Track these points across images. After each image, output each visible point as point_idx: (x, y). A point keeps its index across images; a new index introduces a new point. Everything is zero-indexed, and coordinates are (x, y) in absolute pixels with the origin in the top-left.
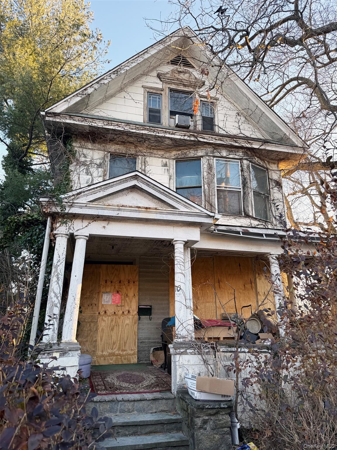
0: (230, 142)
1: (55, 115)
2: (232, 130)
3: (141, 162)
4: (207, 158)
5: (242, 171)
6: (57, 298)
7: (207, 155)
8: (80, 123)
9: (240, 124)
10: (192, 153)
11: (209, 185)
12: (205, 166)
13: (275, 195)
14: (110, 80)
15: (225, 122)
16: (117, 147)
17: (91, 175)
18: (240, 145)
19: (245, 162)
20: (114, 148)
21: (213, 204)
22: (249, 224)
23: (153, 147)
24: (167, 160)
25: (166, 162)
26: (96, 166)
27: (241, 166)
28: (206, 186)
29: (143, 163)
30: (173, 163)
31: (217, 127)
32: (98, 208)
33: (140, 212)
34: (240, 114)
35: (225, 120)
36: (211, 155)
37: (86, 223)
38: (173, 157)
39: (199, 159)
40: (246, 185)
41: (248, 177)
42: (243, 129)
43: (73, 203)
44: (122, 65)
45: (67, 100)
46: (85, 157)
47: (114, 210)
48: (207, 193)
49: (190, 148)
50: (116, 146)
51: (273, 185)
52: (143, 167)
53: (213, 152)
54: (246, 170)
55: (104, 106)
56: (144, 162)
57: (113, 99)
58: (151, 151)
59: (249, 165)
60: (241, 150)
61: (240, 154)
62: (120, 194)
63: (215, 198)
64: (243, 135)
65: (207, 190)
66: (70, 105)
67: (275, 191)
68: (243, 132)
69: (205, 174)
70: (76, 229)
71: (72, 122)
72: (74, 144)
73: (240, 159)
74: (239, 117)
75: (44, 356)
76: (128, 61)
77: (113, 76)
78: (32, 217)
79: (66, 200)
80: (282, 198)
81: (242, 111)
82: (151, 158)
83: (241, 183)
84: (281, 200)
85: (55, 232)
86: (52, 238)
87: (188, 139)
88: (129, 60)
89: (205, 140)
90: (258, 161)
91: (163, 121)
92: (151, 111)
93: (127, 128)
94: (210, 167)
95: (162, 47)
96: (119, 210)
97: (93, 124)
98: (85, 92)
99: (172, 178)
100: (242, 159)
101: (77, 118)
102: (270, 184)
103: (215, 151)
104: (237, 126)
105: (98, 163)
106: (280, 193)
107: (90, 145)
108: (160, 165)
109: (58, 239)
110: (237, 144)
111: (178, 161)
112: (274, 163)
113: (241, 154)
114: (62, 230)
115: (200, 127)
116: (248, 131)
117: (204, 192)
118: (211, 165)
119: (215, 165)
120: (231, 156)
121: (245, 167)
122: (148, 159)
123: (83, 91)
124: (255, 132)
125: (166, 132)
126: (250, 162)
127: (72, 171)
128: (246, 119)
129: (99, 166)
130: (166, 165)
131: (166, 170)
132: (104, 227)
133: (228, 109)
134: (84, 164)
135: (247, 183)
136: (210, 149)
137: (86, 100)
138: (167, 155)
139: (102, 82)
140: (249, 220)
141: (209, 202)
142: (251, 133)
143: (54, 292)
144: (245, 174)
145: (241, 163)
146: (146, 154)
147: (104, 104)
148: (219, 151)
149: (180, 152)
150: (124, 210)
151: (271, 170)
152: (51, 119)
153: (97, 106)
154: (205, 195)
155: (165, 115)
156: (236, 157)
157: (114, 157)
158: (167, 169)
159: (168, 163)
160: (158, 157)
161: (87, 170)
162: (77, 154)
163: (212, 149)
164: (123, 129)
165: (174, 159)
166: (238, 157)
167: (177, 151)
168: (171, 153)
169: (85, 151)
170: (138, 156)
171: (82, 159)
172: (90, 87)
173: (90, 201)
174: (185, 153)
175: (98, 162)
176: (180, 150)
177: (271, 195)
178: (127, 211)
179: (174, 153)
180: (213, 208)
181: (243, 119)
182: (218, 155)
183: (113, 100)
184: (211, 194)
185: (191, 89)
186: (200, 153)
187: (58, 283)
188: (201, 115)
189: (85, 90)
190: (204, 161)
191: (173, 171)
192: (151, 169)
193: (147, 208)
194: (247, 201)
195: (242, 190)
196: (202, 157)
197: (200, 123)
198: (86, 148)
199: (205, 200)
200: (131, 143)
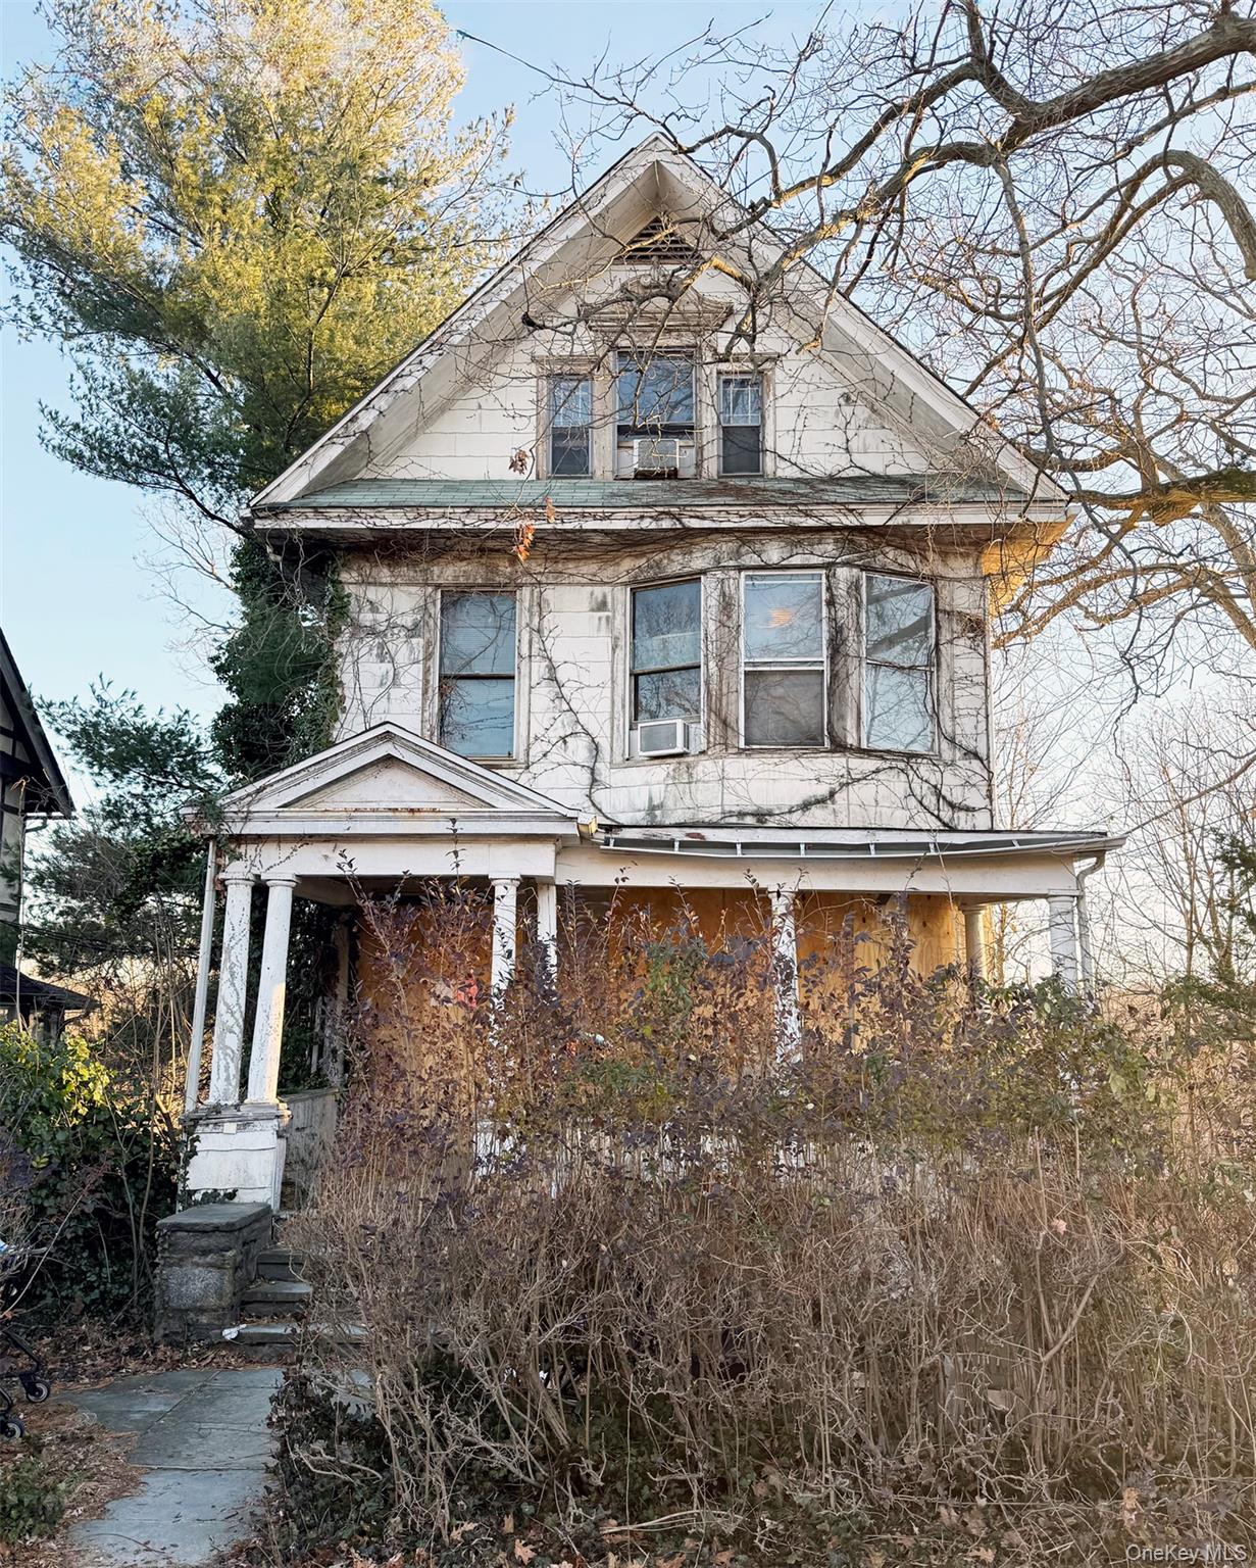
0: (788, 519)
1: (277, 510)
2: (821, 458)
3: (531, 606)
4: (719, 574)
5: (831, 603)
6: (232, 1014)
7: (719, 567)
8: (344, 525)
9: (850, 434)
10: (676, 563)
11: (722, 660)
12: (713, 602)
13: (958, 663)
14: (422, 373)
15: (798, 434)
16: (463, 566)
17: (392, 661)
18: (821, 524)
19: (843, 573)
20: (449, 572)
21: (731, 720)
22: (844, 772)
23: (564, 555)
24: (607, 589)
25: (605, 596)
26: (402, 634)
27: (829, 589)
28: (712, 664)
29: (536, 609)
30: (621, 597)
31: (769, 458)
32: (302, 819)
33: (397, 819)
34: (853, 398)
35: (800, 427)
36: (732, 563)
37: (286, 849)
38: (625, 579)
39: (694, 578)
40: (842, 649)
41: (851, 623)
42: (861, 449)
43: (249, 812)
44: (453, 319)
45: (306, 463)
46: (374, 608)
47: (339, 819)
48: (714, 687)
49: (672, 548)
50: (459, 564)
51: (953, 632)
52: (536, 620)
53: (738, 554)
54: (842, 601)
55: (422, 445)
56: (539, 605)
57: (447, 415)
58: (560, 567)
59: (858, 581)
60: (830, 538)
61: (828, 548)
62: (360, 776)
63: (737, 701)
64: (857, 473)
65: (715, 678)
66: (313, 475)
67: (957, 651)
68: (858, 459)
69: (712, 626)
70: (266, 867)
71: (321, 524)
72: (344, 576)
73: (828, 566)
74: (848, 410)
75: (207, 1130)
76: (469, 305)
77: (429, 361)
78: (180, 841)
79: (234, 808)
80: (982, 672)
81: (861, 387)
82: (558, 588)
83: (824, 642)
84: (975, 679)
85: (222, 876)
86: (219, 887)
87: (653, 526)
88: (474, 300)
89: (707, 524)
90: (895, 561)
91: (596, 462)
92: (558, 435)
93: (472, 521)
94: (727, 605)
95: (578, 224)
96: (351, 818)
97: (378, 522)
98: (354, 427)
99: (621, 643)
100: (834, 564)
101: (334, 513)
102: (943, 631)
103: (744, 550)
104: (841, 441)
105: (409, 624)
106: (975, 655)
107: (385, 574)
108: (586, 606)
109: (230, 889)
110: (811, 522)
111: (637, 588)
112: (965, 556)
113: (830, 547)
114: (235, 870)
115: (712, 467)
116: (881, 454)
117: (707, 683)
118: (731, 598)
119: (743, 598)
120: (796, 560)
121: (841, 590)
122: (550, 594)
123: (346, 427)
124: (902, 454)
125: (583, 515)
126: (863, 568)
127: (341, 655)
128: (874, 411)
129: (413, 631)
130: (602, 606)
131: (604, 621)
132: (326, 857)
133: (812, 387)
134: (373, 632)
135: (844, 641)
136: (726, 546)
137: (363, 446)
138: (608, 573)
139: (398, 386)
140: (844, 760)
141: (718, 715)
142: (889, 458)
143: (226, 1004)
144: (839, 614)
145: (828, 577)
146: (544, 580)
147: (422, 439)
148: (758, 547)
149: (644, 560)
150: (362, 819)
151: (951, 580)
152: (269, 524)
153: (401, 448)
154: (709, 692)
155: (603, 441)
156: (815, 560)
157: (454, 598)
158: (608, 618)
159: (609, 599)
160: (578, 584)
161: (382, 646)
162: (353, 606)
163: (733, 546)
164: (460, 526)
165: (625, 584)
166: (820, 561)
167: (636, 557)
168: (618, 564)
169: (372, 593)
170: (520, 586)
171: (366, 618)
172: (365, 408)
173: (285, 806)
174: (658, 564)
175: (408, 621)
176: (643, 554)
177: (944, 666)
178: (370, 819)
179: (627, 564)
180: (730, 732)
181: (863, 412)
182: (754, 560)
183: (445, 423)
184: (725, 690)
185: (688, 339)
186: (699, 561)
187: (233, 984)
188: (719, 423)
189: (351, 420)
190: (709, 587)
191: (622, 621)
192: (557, 622)
193: (412, 811)
194: (843, 700)
195: (826, 668)
196: (704, 572)
197: (713, 451)
198: (375, 584)
199: (710, 710)
200: (498, 551)
